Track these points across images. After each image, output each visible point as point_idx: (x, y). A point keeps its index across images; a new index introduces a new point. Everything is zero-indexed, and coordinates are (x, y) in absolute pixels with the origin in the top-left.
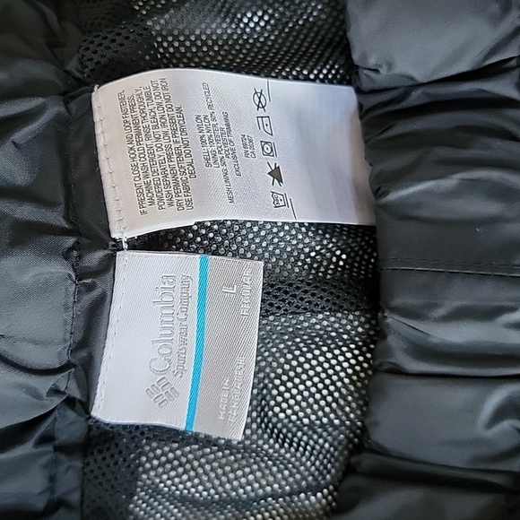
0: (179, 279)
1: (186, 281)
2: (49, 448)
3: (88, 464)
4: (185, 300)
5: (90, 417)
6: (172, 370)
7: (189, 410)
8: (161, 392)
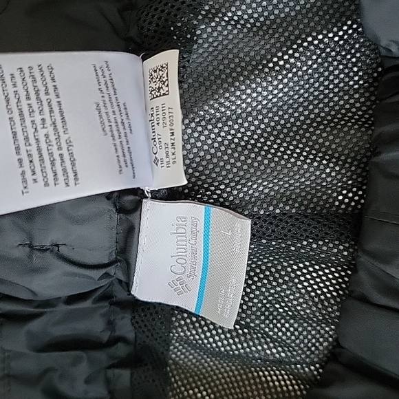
0: (189, 219)
1: (195, 221)
2: (106, 304)
3: (134, 317)
4: (195, 232)
5: (130, 294)
6: (186, 274)
7: (197, 304)
8: (179, 285)
